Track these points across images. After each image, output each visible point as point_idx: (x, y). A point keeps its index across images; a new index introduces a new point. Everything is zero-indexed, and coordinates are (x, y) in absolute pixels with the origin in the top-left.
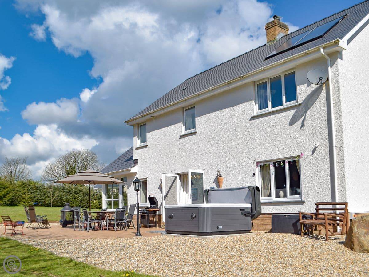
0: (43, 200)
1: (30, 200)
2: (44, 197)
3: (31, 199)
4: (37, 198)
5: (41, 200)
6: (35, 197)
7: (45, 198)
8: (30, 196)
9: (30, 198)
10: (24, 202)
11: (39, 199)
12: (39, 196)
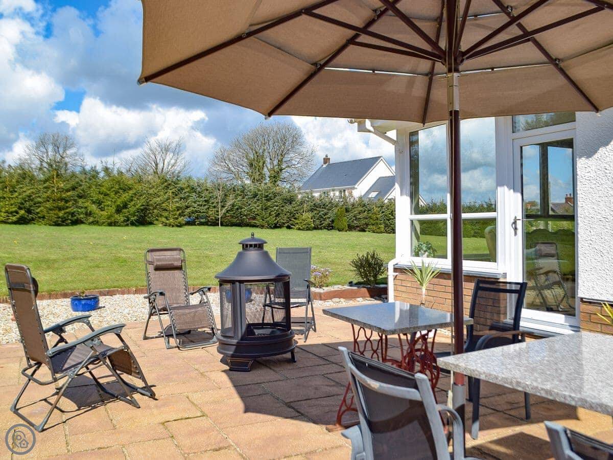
0: (203, 212)
1: (178, 213)
2: (206, 207)
3: (180, 211)
4: (192, 208)
5: (200, 212)
6: (187, 207)
7: (208, 208)
8: (177, 205)
9: (178, 208)
10: (166, 218)
11: (196, 211)
12: (196, 205)
